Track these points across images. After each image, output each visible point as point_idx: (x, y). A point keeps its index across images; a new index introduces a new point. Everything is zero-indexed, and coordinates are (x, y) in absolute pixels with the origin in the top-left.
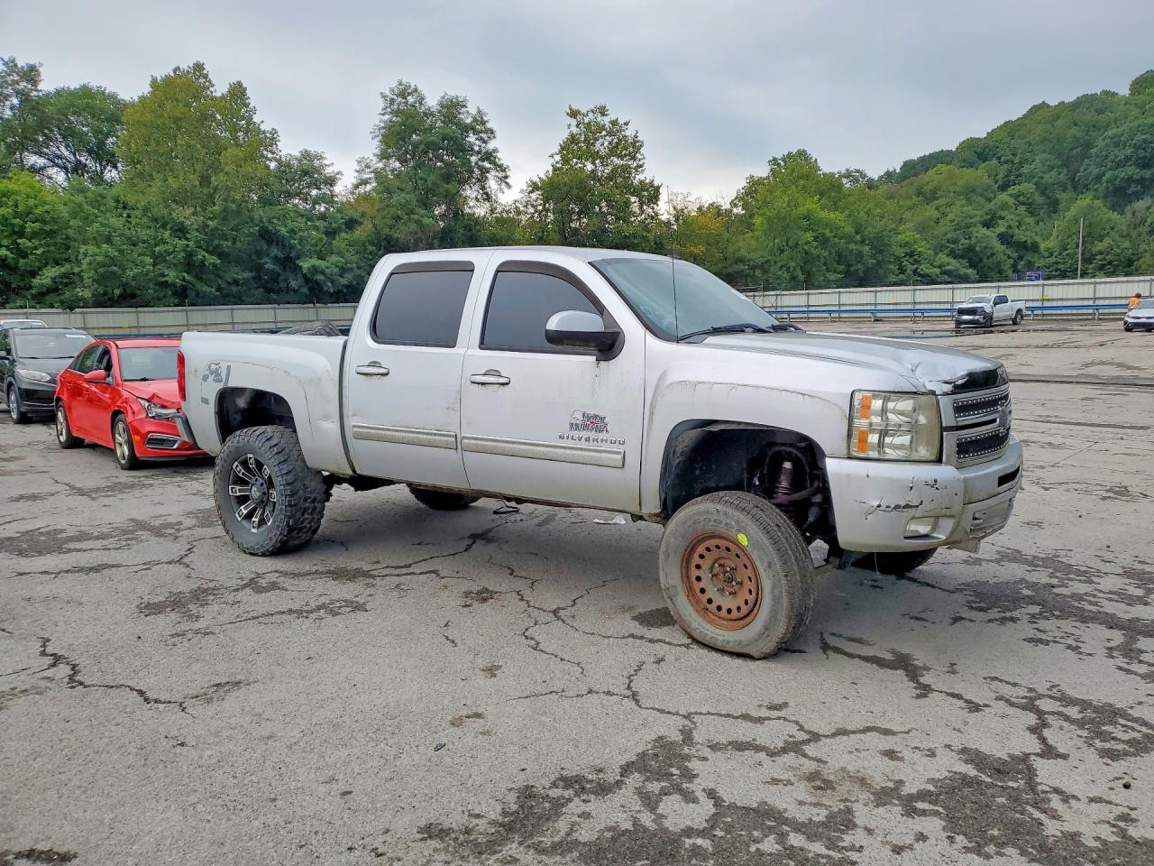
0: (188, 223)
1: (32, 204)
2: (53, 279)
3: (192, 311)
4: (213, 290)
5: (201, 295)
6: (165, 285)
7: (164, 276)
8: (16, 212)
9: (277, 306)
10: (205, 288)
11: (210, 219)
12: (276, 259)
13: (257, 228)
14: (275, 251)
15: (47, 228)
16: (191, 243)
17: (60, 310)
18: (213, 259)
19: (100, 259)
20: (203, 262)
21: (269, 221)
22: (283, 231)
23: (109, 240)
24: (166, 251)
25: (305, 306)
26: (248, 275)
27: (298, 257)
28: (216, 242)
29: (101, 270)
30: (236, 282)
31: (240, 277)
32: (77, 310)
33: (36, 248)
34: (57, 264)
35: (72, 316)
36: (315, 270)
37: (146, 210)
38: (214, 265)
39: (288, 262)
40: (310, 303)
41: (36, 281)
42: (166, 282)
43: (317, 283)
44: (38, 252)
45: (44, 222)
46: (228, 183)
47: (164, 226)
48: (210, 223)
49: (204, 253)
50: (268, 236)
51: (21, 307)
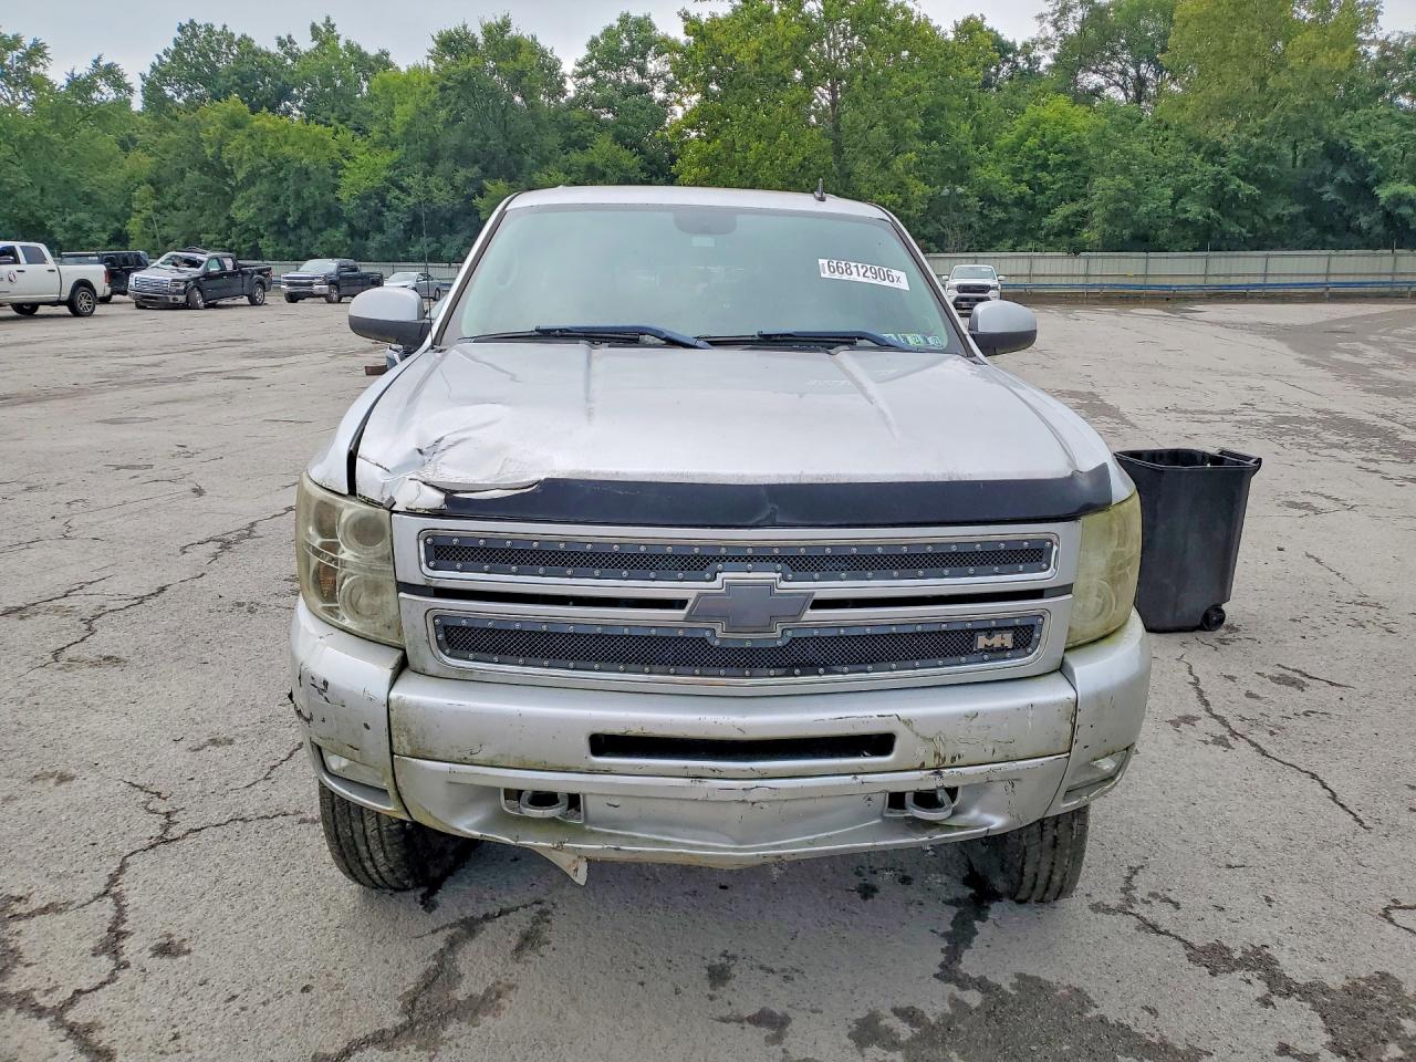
0: (1226, 142)
1: (1059, 131)
2: (1066, 218)
3: (1215, 257)
4: (1244, 230)
5: (1227, 236)
6: (1185, 223)
7: (1186, 212)
8: (1043, 142)
9: (1333, 252)
10: (1235, 229)
11: (1255, 135)
12: (1342, 186)
13: (1322, 143)
14: (1343, 174)
15: (1069, 159)
16: (1225, 170)
17: (1065, 254)
18: (1249, 189)
19: (1111, 193)
20: (1236, 194)
21: (1342, 133)
22: (1359, 145)
23: (1125, 170)
24: (1192, 180)
25: (1379, 252)
26: (1296, 209)
27: (1378, 182)
28: (1260, 165)
29: (1111, 206)
30: (1278, 219)
31: (1285, 212)
32: (1082, 254)
33: (1054, 183)
34: (1073, 200)
35: (1076, 261)
36: (1399, 200)
37: (1179, 129)
38: (1249, 197)
39: (1362, 191)
40: (1387, 248)
41: (1046, 221)
42: (1186, 220)
43: (1402, 218)
44: (1055, 187)
45: (1068, 153)
46: (1290, 84)
47: (1197, 150)
48: (1254, 140)
49: (1238, 181)
50: (1337, 154)
51: (1030, 250)
